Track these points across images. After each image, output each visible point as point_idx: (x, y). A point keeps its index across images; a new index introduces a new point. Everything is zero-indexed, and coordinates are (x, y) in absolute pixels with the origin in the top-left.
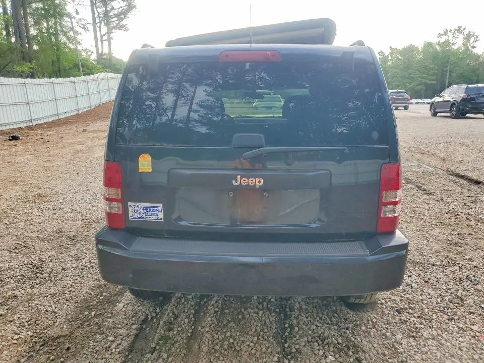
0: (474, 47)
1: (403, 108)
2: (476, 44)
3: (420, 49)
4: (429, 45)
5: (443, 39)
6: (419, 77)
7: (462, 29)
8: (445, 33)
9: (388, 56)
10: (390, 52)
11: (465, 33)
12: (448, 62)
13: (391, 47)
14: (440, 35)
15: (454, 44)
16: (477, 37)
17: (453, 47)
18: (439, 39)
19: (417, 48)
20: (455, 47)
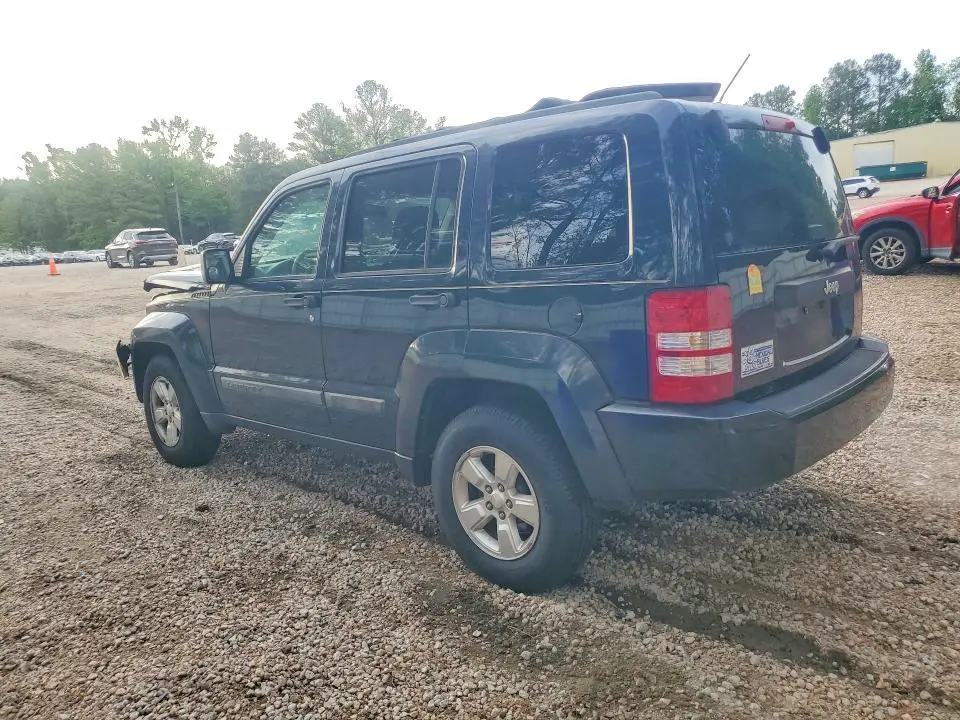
0: (210, 155)
1: (167, 263)
2: (213, 149)
3: (113, 154)
4: (127, 147)
5: (153, 137)
6: (129, 207)
7: (183, 122)
8: (155, 126)
9: (45, 164)
10: (50, 155)
11: (190, 130)
12: (172, 180)
13: (48, 146)
14: (146, 130)
15: (176, 148)
16: (212, 138)
17: (175, 153)
18: (146, 137)
19: (106, 151)
20: (177, 154)
